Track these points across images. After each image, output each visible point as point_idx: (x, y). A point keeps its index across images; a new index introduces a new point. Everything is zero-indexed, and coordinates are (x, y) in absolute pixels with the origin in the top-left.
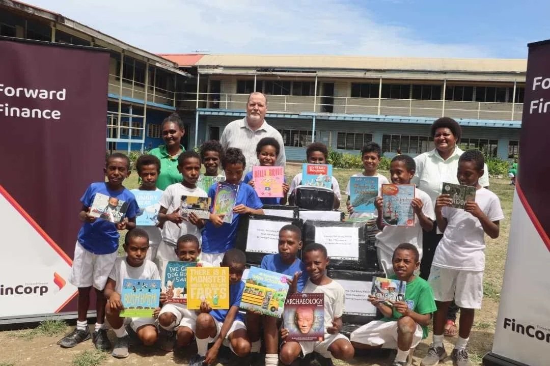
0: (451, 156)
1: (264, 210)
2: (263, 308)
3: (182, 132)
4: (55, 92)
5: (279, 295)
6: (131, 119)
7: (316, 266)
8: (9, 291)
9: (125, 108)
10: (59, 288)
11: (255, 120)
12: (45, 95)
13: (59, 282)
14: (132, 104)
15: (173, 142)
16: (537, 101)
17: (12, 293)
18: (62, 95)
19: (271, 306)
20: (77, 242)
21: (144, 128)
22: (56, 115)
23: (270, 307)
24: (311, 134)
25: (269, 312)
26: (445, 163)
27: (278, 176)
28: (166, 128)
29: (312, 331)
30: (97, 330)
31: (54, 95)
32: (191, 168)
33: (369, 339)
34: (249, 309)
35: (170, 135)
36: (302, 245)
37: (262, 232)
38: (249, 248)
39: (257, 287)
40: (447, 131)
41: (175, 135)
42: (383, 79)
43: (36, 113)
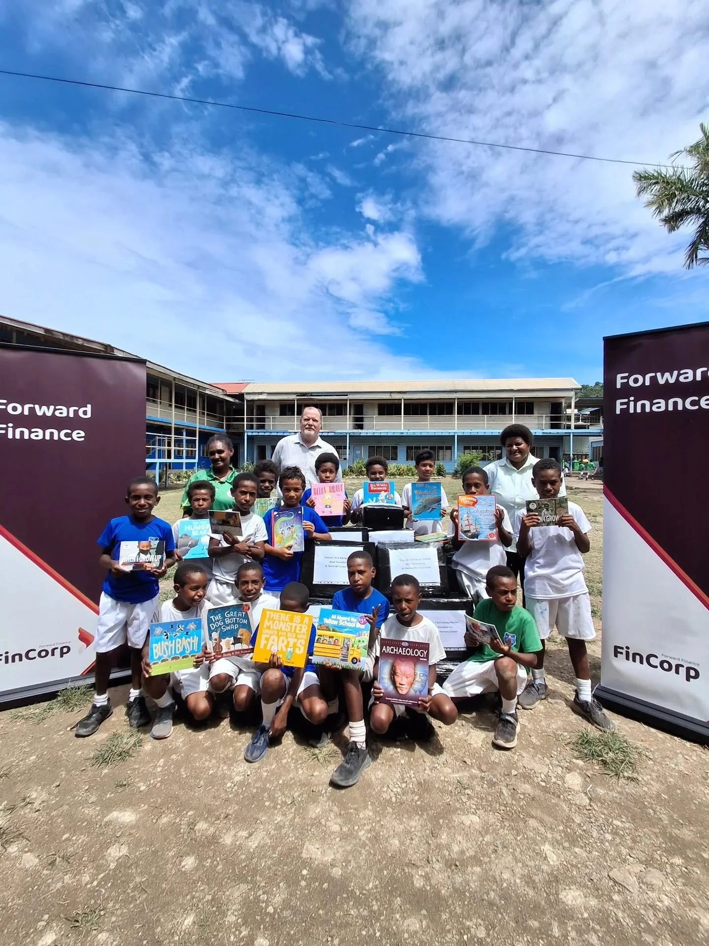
0: (524, 466)
1: (331, 533)
2: (342, 660)
3: (231, 451)
4: (77, 408)
5: (360, 641)
6: (184, 441)
7: (407, 604)
8: (17, 658)
9: (178, 431)
10: (85, 645)
11: (309, 436)
12: (63, 412)
13: (85, 638)
14: (185, 428)
15: (221, 464)
16: (626, 400)
17: (21, 660)
18: (86, 412)
19: (352, 657)
20: (103, 593)
21: (197, 449)
22: (78, 435)
23: (350, 658)
24: (346, 449)
25: (349, 664)
26: (518, 473)
27: (338, 493)
28: (212, 448)
29: (412, 692)
30: (132, 699)
31: (76, 412)
32: (245, 493)
33: (467, 689)
34: (324, 664)
35: (217, 456)
36: (375, 572)
37: (330, 560)
38: (317, 580)
39: (331, 633)
40: (520, 440)
41: (223, 455)
42: (404, 399)
43: (52, 434)
